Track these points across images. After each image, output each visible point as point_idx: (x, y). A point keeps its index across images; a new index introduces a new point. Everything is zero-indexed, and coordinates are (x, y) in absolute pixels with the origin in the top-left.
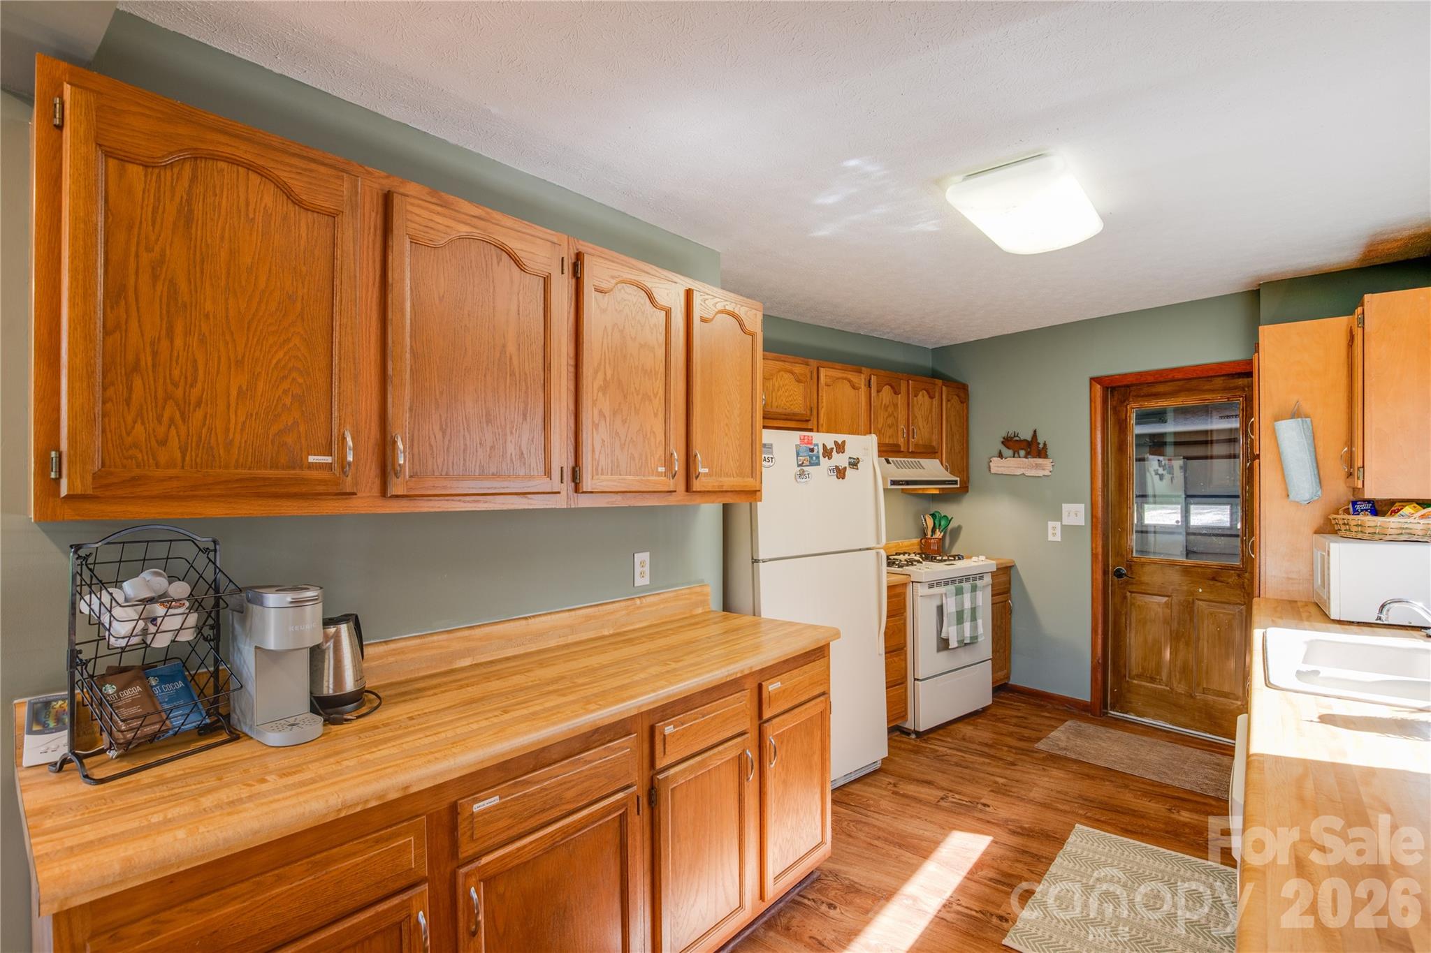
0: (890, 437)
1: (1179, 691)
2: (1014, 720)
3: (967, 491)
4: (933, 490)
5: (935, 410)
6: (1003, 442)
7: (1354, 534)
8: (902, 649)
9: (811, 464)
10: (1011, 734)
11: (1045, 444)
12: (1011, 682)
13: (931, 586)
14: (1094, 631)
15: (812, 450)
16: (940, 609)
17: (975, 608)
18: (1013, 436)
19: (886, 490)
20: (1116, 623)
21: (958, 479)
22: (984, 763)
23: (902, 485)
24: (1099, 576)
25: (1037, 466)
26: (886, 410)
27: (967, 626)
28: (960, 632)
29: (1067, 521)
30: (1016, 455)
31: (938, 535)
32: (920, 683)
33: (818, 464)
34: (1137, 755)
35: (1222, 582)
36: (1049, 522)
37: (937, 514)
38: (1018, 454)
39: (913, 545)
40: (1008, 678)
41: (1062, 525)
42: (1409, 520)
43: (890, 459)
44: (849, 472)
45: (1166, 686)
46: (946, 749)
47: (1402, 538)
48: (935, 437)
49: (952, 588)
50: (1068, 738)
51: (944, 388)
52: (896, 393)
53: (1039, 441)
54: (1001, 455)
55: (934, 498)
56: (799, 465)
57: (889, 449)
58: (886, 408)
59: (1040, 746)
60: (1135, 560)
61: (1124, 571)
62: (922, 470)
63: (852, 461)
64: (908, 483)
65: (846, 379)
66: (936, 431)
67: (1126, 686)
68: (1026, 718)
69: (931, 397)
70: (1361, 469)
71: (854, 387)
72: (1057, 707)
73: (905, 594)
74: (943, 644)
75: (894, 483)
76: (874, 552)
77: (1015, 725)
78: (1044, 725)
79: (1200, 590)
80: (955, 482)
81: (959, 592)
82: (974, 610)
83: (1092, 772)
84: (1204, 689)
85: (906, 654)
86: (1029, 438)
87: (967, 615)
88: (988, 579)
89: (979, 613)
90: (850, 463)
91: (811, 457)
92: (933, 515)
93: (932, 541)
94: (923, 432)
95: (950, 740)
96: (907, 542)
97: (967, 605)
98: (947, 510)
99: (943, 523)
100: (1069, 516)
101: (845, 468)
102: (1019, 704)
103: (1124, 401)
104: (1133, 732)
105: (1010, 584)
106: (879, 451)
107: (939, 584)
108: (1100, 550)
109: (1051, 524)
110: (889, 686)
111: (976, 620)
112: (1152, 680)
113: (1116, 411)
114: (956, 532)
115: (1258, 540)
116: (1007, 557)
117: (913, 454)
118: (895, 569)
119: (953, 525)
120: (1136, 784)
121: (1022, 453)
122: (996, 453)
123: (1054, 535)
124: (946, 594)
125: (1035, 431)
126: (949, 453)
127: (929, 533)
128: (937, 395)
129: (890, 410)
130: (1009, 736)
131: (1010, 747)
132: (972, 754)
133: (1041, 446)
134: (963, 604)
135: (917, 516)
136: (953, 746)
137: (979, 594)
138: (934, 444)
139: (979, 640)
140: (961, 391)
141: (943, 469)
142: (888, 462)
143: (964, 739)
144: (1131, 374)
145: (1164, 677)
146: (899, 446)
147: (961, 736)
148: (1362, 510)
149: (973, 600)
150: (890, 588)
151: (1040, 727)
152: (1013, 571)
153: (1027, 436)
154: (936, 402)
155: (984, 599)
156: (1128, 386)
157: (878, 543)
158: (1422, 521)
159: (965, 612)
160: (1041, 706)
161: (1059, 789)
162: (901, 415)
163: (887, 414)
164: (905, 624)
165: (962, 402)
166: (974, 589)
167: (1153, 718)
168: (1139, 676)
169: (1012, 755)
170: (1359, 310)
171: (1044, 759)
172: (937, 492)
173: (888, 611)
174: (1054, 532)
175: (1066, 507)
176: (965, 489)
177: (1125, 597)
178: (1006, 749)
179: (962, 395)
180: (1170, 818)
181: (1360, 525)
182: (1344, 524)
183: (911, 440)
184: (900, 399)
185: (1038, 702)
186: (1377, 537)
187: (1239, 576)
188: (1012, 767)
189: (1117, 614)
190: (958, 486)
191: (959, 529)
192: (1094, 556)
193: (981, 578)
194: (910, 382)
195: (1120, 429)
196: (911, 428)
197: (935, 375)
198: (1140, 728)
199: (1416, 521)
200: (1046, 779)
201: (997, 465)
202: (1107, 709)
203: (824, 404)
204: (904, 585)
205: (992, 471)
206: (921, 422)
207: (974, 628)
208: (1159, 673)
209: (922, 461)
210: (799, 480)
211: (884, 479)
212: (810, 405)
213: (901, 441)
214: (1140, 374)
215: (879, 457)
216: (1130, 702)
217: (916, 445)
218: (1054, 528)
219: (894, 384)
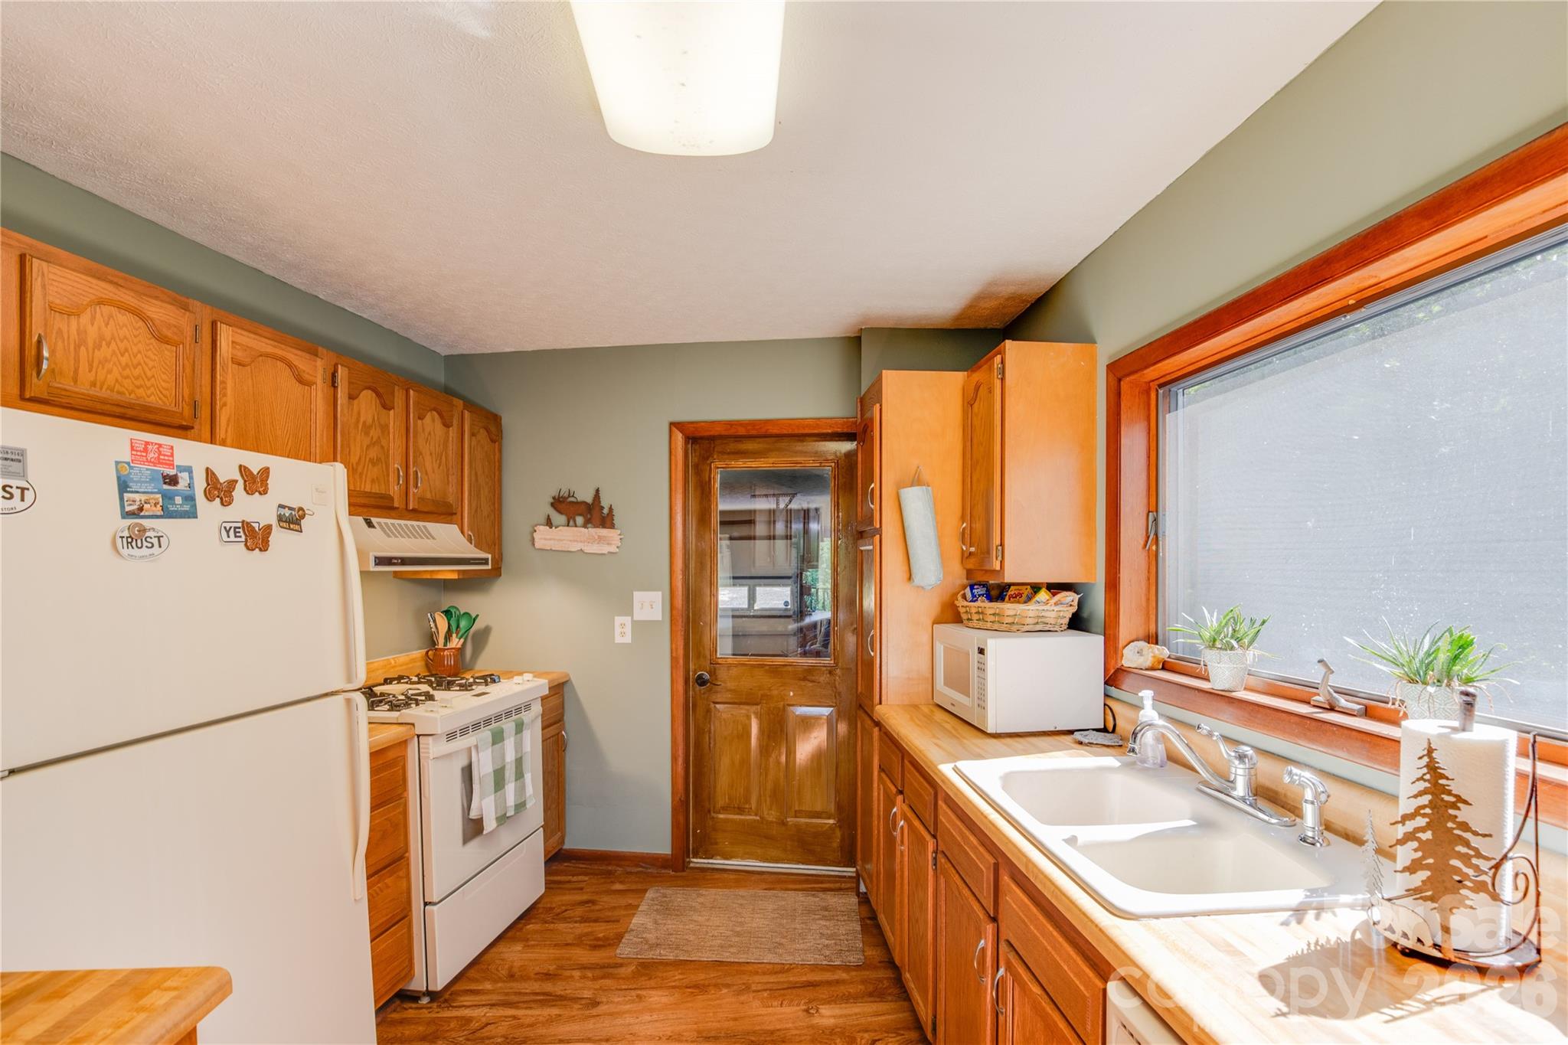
0: (373, 481)
1: (770, 819)
2: (579, 911)
3: (500, 575)
4: (448, 572)
5: (453, 446)
6: (552, 505)
7: (989, 625)
8: (402, 857)
9: (168, 514)
10: (579, 941)
11: (611, 509)
12: (567, 846)
13: (451, 736)
14: (674, 759)
15: (173, 480)
16: (468, 772)
17: (521, 758)
18: (566, 495)
19: (365, 574)
20: (698, 745)
21: (490, 556)
22: (550, 1021)
23: (395, 564)
24: (680, 687)
25: (601, 539)
26: (367, 434)
27: (510, 788)
28: (501, 803)
29: (639, 615)
30: (571, 523)
31: (455, 642)
32: (435, 908)
33: (192, 514)
34: (741, 924)
35: (813, 681)
36: (616, 618)
37: (453, 611)
38: (575, 521)
39: (413, 660)
40: (563, 842)
41: (633, 621)
42: (1045, 608)
43: (374, 520)
44: (279, 537)
45: (756, 815)
46: (485, 1010)
47: (1038, 627)
48: (452, 489)
49: (486, 734)
50: (656, 922)
51: (467, 414)
52: (387, 407)
53: (603, 504)
54: (549, 523)
55: (447, 586)
56: (127, 515)
57: (372, 501)
58: (367, 429)
59: (624, 950)
60: (720, 661)
61: (707, 676)
62: (430, 542)
63: (287, 513)
64: (404, 561)
65: (282, 360)
66: (453, 479)
67: (711, 823)
68: (593, 902)
69: (447, 425)
70: (1000, 548)
71: (301, 381)
72: (629, 869)
73: (404, 758)
74: (474, 828)
75: (381, 561)
76: (340, 698)
77: (584, 920)
78: (620, 907)
79: (792, 694)
80: (485, 561)
81: (498, 738)
82: (519, 762)
83: (700, 977)
84: (796, 811)
85: (408, 865)
86: (589, 500)
87: (510, 773)
88: (537, 709)
89: (527, 765)
90: (280, 518)
91: (168, 497)
92: (447, 613)
93: (446, 653)
94: (431, 480)
95: (488, 986)
96: (403, 658)
97: (510, 757)
98: (467, 603)
99: (463, 624)
100: (642, 608)
101: (269, 528)
102: (580, 878)
103: (708, 458)
104: (726, 885)
105: (563, 708)
106: (350, 505)
107: (464, 731)
108: (681, 652)
109: (618, 620)
110: (377, 934)
111: (523, 776)
112: (740, 810)
113: (698, 469)
114: (481, 638)
115: (878, 634)
116: (560, 668)
117: (416, 514)
118: (382, 713)
119: (479, 625)
120: (757, 978)
121: (580, 520)
122: (543, 520)
123: (623, 634)
124: (476, 747)
125: (598, 491)
126: (475, 513)
127: (441, 641)
128: (455, 422)
129: (375, 433)
130: (578, 945)
131: (583, 967)
132: (528, 1005)
133: (606, 511)
134: (503, 758)
135: (422, 615)
136: (495, 998)
137: (527, 734)
138: (451, 499)
139: (528, 806)
140: (492, 425)
141: (464, 540)
142: (370, 524)
143: (511, 976)
144: (719, 422)
145: (754, 806)
146: (392, 499)
147: (504, 972)
148: (979, 596)
149: (519, 746)
150: (375, 755)
151: (616, 913)
152: (566, 689)
153: (588, 498)
154: (453, 432)
155: (532, 741)
156: (712, 439)
157: (349, 680)
158: (1056, 608)
159: (508, 767)
160: (609, 873)
161: (669, 1031)
162: (395, 445)
163: (367, 441)
164: (405, 813)
165: (493, 441)
166: (520, 728)
167: (743, 858)
168: (725, 809)
169: (589, 983)
170: (998, 358)
171: (636, 975)
172: (455, 576)
173: (373, 798)
174: (622, 631)
175: (638, 596)
176: (496, 572)
177: (708, 711)
178: (577, 974)
179: (493, 429)
180: (812, 1027)
181: (998, 614)
182: (978, 613)
183: (412, 490)
184: (393, 419)
185: (604, 867)
186: (1014, 628)
187: (830, 673)
188: (594, 1012)
189: (699, 733)
190: (489, 567)
191: (487, 630)
192: (674, 660)
193: (528, 707)
194: (411, 392)
195: (702, 493)
196: (412, 470)
197: (448, 391)
198: (732, 877)
199: (1052, 608)
200: (647, 1017)
201: (545, 537)
202: (689, 857)
203: (230, 399)
204: (404, 743)
205: (537, 545)
206: (429, 463)
207: (521, 790)
208: (747, 800)
209: (430, 525)
210: (125, 552)
211: (361, 554)
212: (192, 394)
213: (395, 490)
214: (731, 424)
215: (350, 514)
216: (716, 844)
217: (421, 500)
218: (623, 625)
219: (381, 390)
